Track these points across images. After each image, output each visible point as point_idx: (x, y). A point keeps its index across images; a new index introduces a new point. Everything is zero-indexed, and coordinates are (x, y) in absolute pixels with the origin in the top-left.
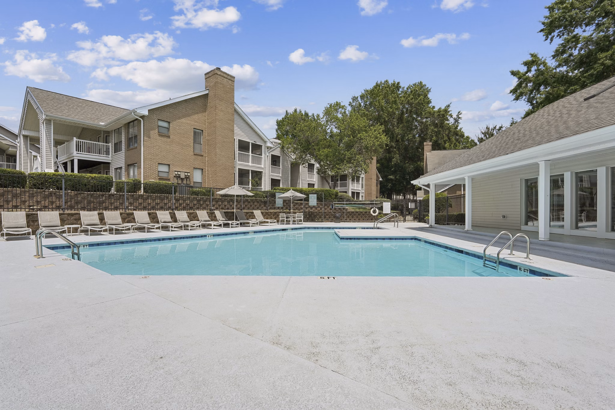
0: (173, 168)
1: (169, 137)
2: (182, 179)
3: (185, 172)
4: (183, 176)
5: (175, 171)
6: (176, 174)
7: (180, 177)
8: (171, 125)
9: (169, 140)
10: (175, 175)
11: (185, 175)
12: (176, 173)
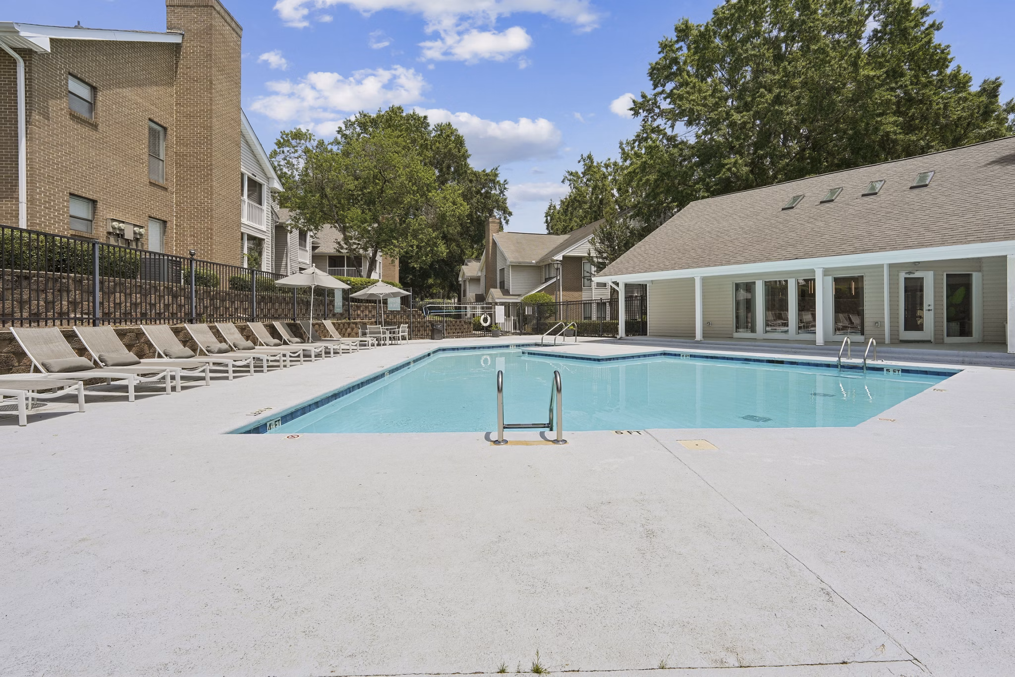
0: (104, 212)
1: (95, 127)
2: (128, 241)
3: (135, 226)
4: (129, 235)
5: (113, 220)
6: (114, 228)
7: (123, 236)
8: (100, 97)
9: (94, 135)
10: (111, 230)
11: (135, 233)
12: (115, 224)
